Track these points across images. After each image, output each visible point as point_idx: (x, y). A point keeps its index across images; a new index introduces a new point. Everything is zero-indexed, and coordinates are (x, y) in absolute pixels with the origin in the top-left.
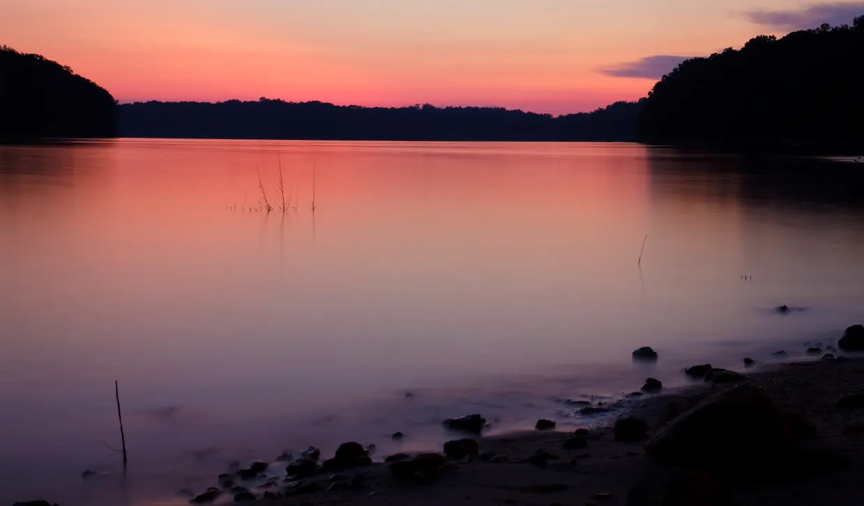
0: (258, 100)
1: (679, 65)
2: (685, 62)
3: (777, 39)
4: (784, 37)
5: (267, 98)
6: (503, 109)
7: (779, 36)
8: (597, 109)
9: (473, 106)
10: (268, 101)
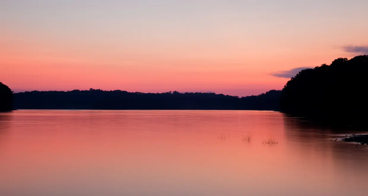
0: (89, 90)
1: (299, 72)
2: (302, 71)
3: (348, 60)
4: (352, 59)
5: (93, 89)
6: (214, 94)
7: (349, 59)
8: (261, 94)
9: (199, 92)
10: (94, 90)
